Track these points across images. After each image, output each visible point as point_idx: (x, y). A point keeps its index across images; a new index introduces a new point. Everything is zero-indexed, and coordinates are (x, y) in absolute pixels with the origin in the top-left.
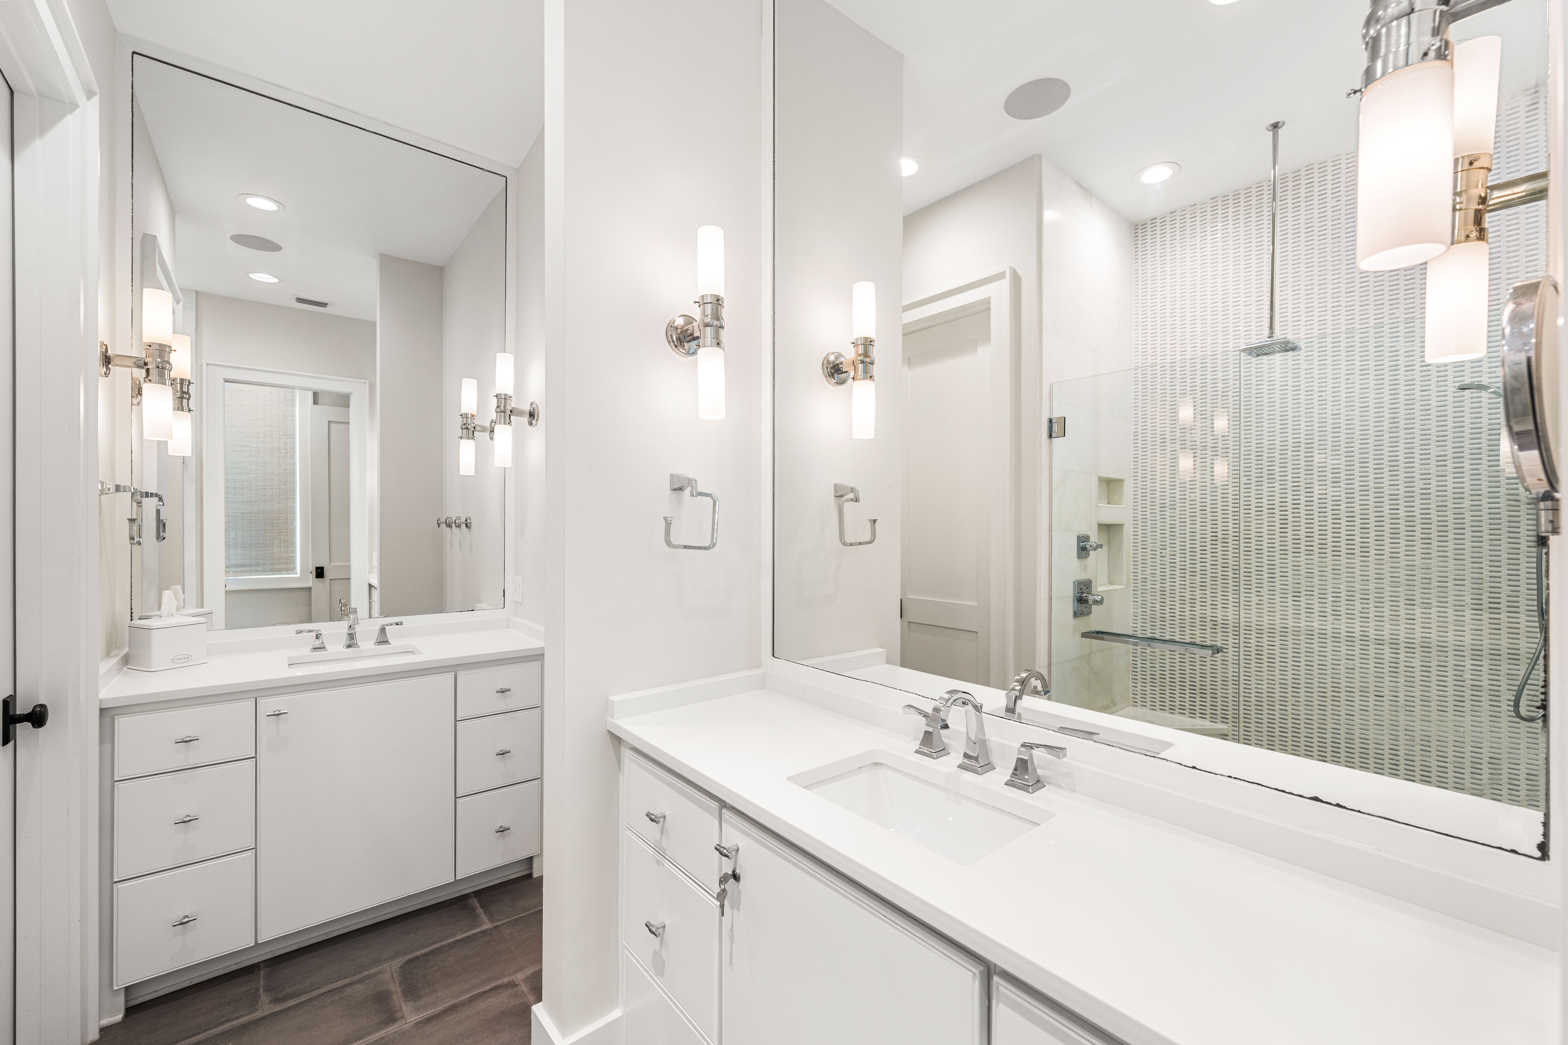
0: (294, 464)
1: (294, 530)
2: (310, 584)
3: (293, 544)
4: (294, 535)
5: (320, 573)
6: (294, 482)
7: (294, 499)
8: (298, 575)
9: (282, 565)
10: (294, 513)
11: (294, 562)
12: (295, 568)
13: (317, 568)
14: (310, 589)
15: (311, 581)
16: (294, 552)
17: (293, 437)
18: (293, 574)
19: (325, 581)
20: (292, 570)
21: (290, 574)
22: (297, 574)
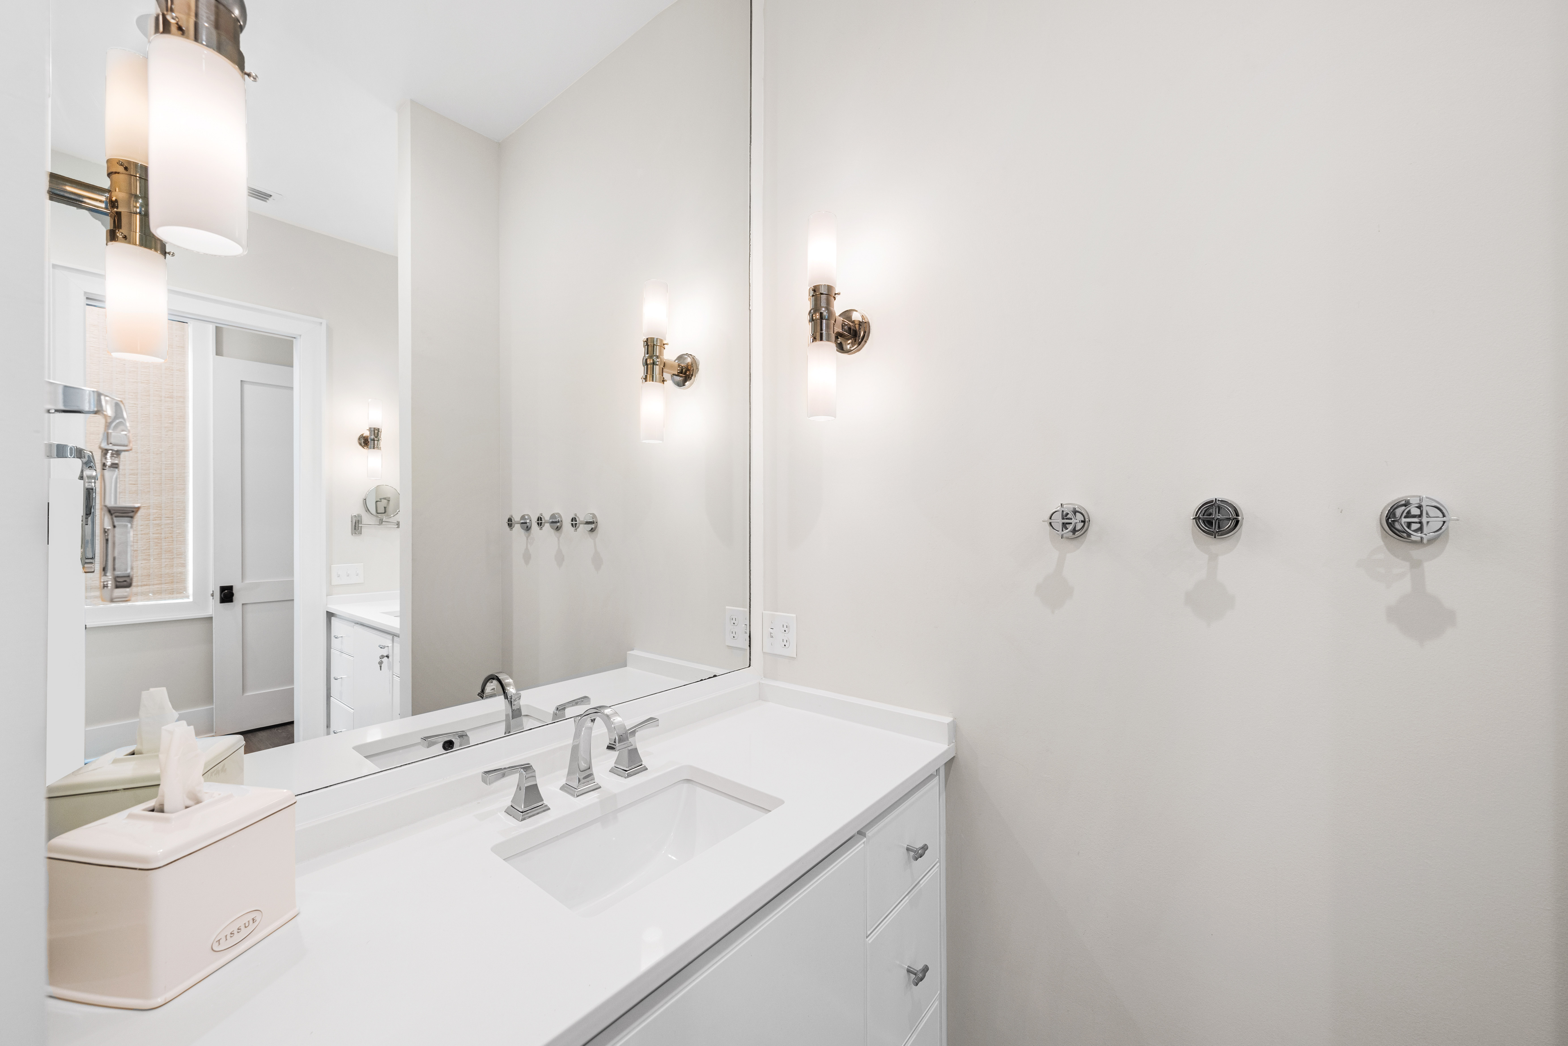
0: (184, 440)
1: (183, 534)
2: (209, 612)
3: (182, 555)
4: (184, 541)
5: (227, 595)
6: (184, 466)
7: (184, 489)
8: (191, 599)
9: (163, 586)
10: (184, 510)
11: (183, 581)
12: (185, 589)
13: (223, 589)
14: (210, 619)
15: (212, 606)
16: (184, 565)
17: (183, 400)
18: (182, 598)
19: (233, 610)
20: (181, 591)
21: (177, 598)
22: (188, 597)
